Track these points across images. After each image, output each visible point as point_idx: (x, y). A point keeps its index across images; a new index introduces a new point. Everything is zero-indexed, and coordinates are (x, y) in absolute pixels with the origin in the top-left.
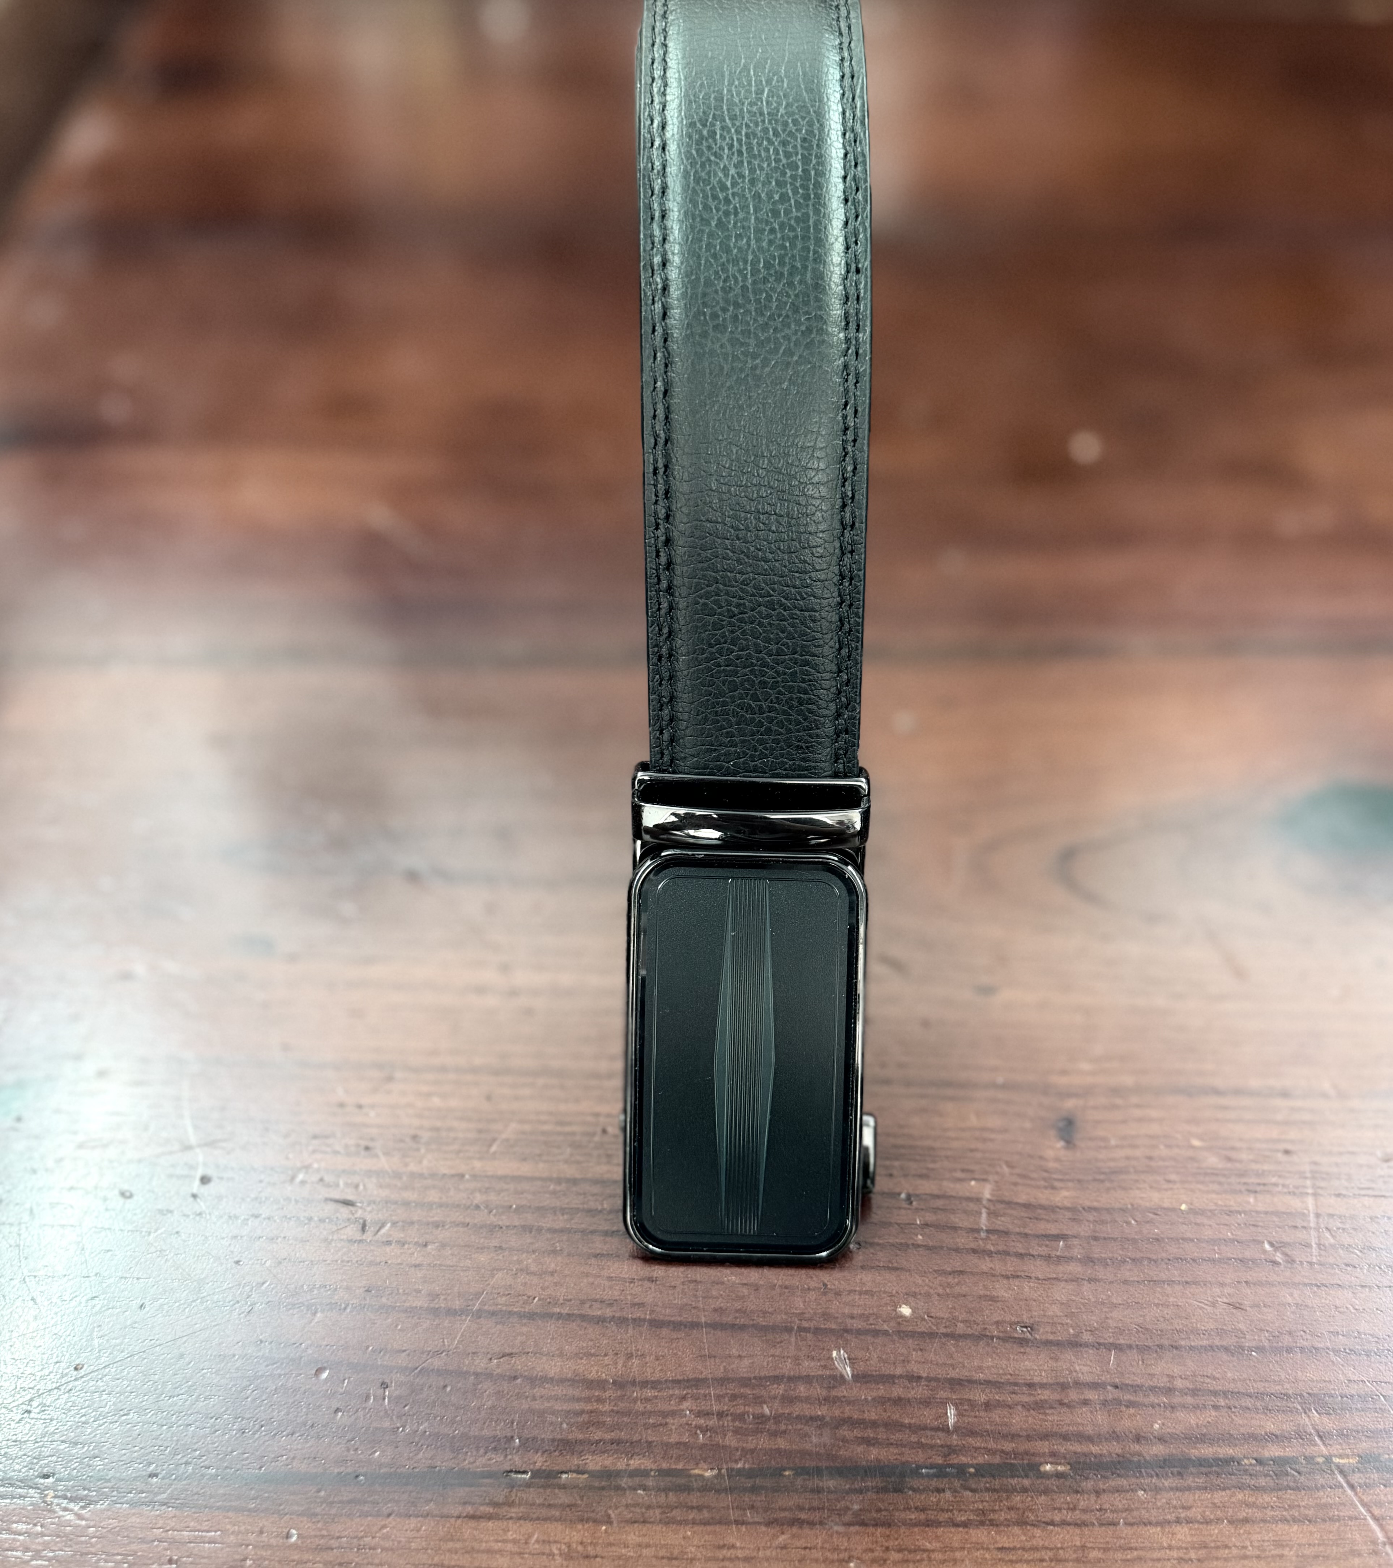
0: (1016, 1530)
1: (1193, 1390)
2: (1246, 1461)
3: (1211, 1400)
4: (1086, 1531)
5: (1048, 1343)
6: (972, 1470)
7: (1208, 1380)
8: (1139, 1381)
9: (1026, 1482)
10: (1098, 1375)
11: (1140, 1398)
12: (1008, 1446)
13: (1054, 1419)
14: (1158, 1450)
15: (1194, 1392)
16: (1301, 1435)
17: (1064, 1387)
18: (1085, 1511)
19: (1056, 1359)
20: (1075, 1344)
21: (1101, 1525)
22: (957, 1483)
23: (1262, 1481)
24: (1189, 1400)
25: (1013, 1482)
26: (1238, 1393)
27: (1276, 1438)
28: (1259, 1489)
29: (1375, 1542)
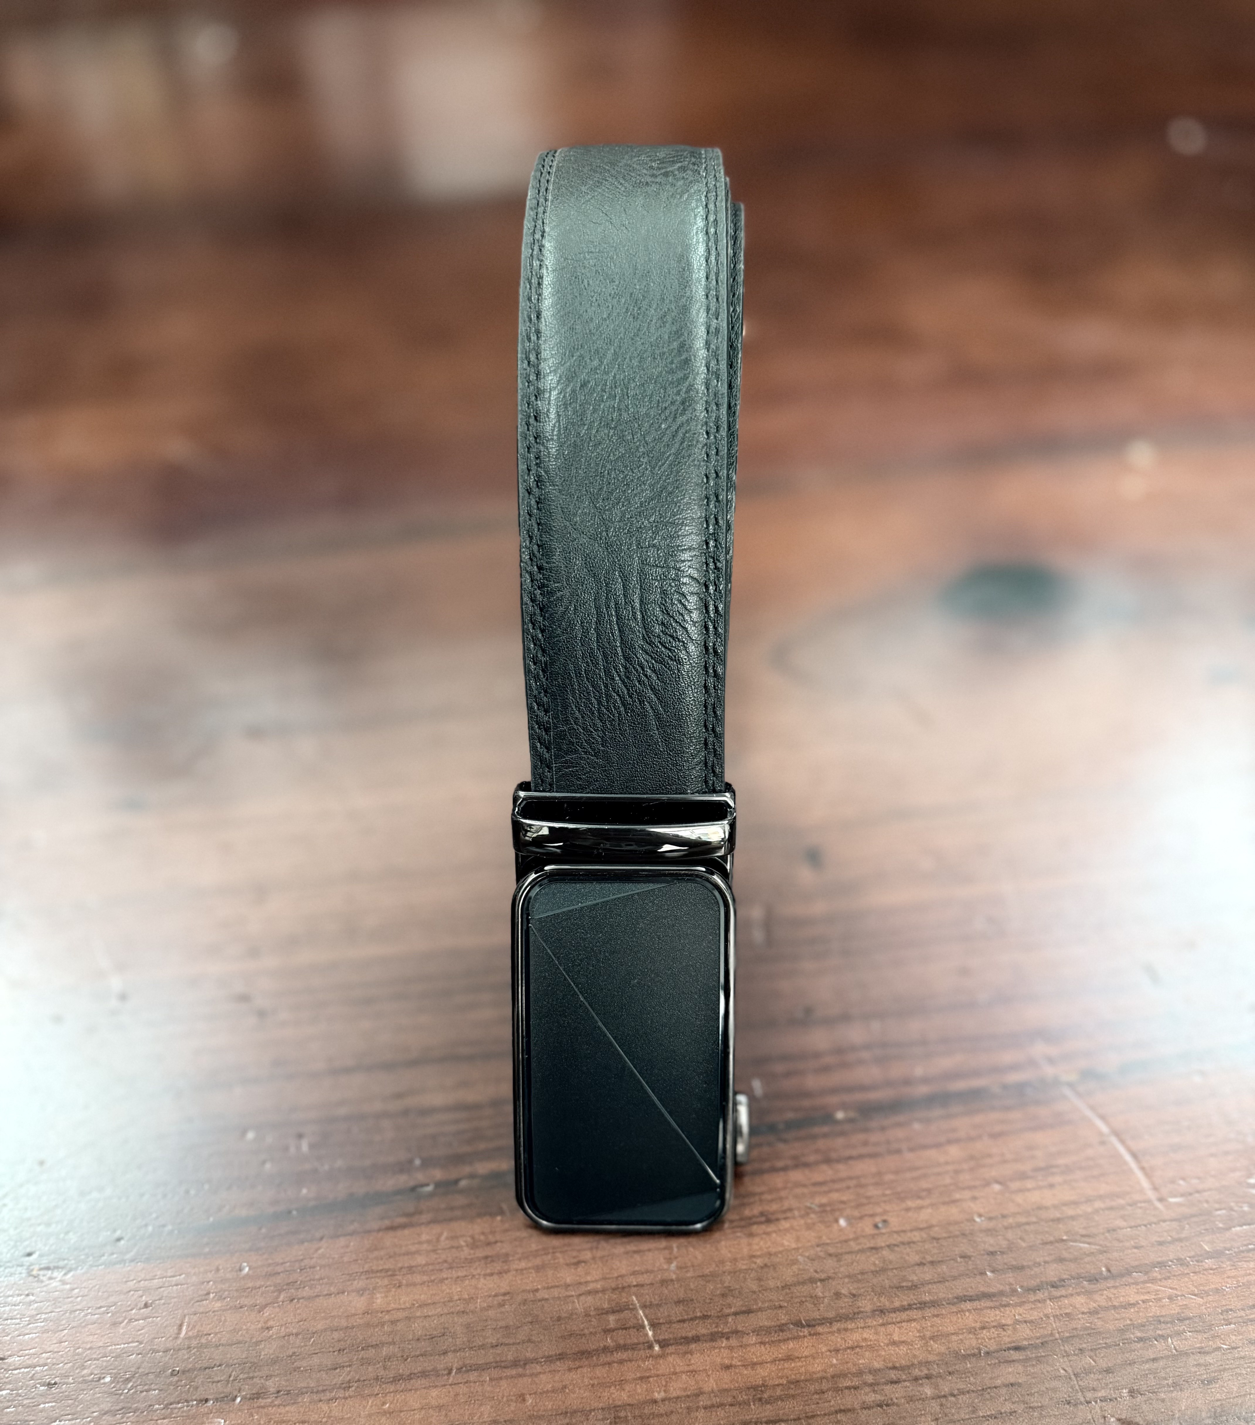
0: (824, 1167)
1: (943, 1039)
2: (993, 1088)
4: (879, 1160)
5: (827, 1020)
6: (782, 1126)
8: (899, 1039)
9: (825, 1129)
10: (867, 1039)
11: (902, 1052)
12: (806, 1104)
13: (839, 1078)
14: (923, 1090)
15: (944, 1041)
17: (840, 1051)
18: (874, 1145)
19: (831, 1032)
20: (845, 1018)
21: (889, 1153)
23: (1009, 1102)
24: (941, 1047)
25: (815, 1130)
26: (979, 1037)
27: (1015, 1067)
28: (1008, 1109)
29: (1101, 1134)
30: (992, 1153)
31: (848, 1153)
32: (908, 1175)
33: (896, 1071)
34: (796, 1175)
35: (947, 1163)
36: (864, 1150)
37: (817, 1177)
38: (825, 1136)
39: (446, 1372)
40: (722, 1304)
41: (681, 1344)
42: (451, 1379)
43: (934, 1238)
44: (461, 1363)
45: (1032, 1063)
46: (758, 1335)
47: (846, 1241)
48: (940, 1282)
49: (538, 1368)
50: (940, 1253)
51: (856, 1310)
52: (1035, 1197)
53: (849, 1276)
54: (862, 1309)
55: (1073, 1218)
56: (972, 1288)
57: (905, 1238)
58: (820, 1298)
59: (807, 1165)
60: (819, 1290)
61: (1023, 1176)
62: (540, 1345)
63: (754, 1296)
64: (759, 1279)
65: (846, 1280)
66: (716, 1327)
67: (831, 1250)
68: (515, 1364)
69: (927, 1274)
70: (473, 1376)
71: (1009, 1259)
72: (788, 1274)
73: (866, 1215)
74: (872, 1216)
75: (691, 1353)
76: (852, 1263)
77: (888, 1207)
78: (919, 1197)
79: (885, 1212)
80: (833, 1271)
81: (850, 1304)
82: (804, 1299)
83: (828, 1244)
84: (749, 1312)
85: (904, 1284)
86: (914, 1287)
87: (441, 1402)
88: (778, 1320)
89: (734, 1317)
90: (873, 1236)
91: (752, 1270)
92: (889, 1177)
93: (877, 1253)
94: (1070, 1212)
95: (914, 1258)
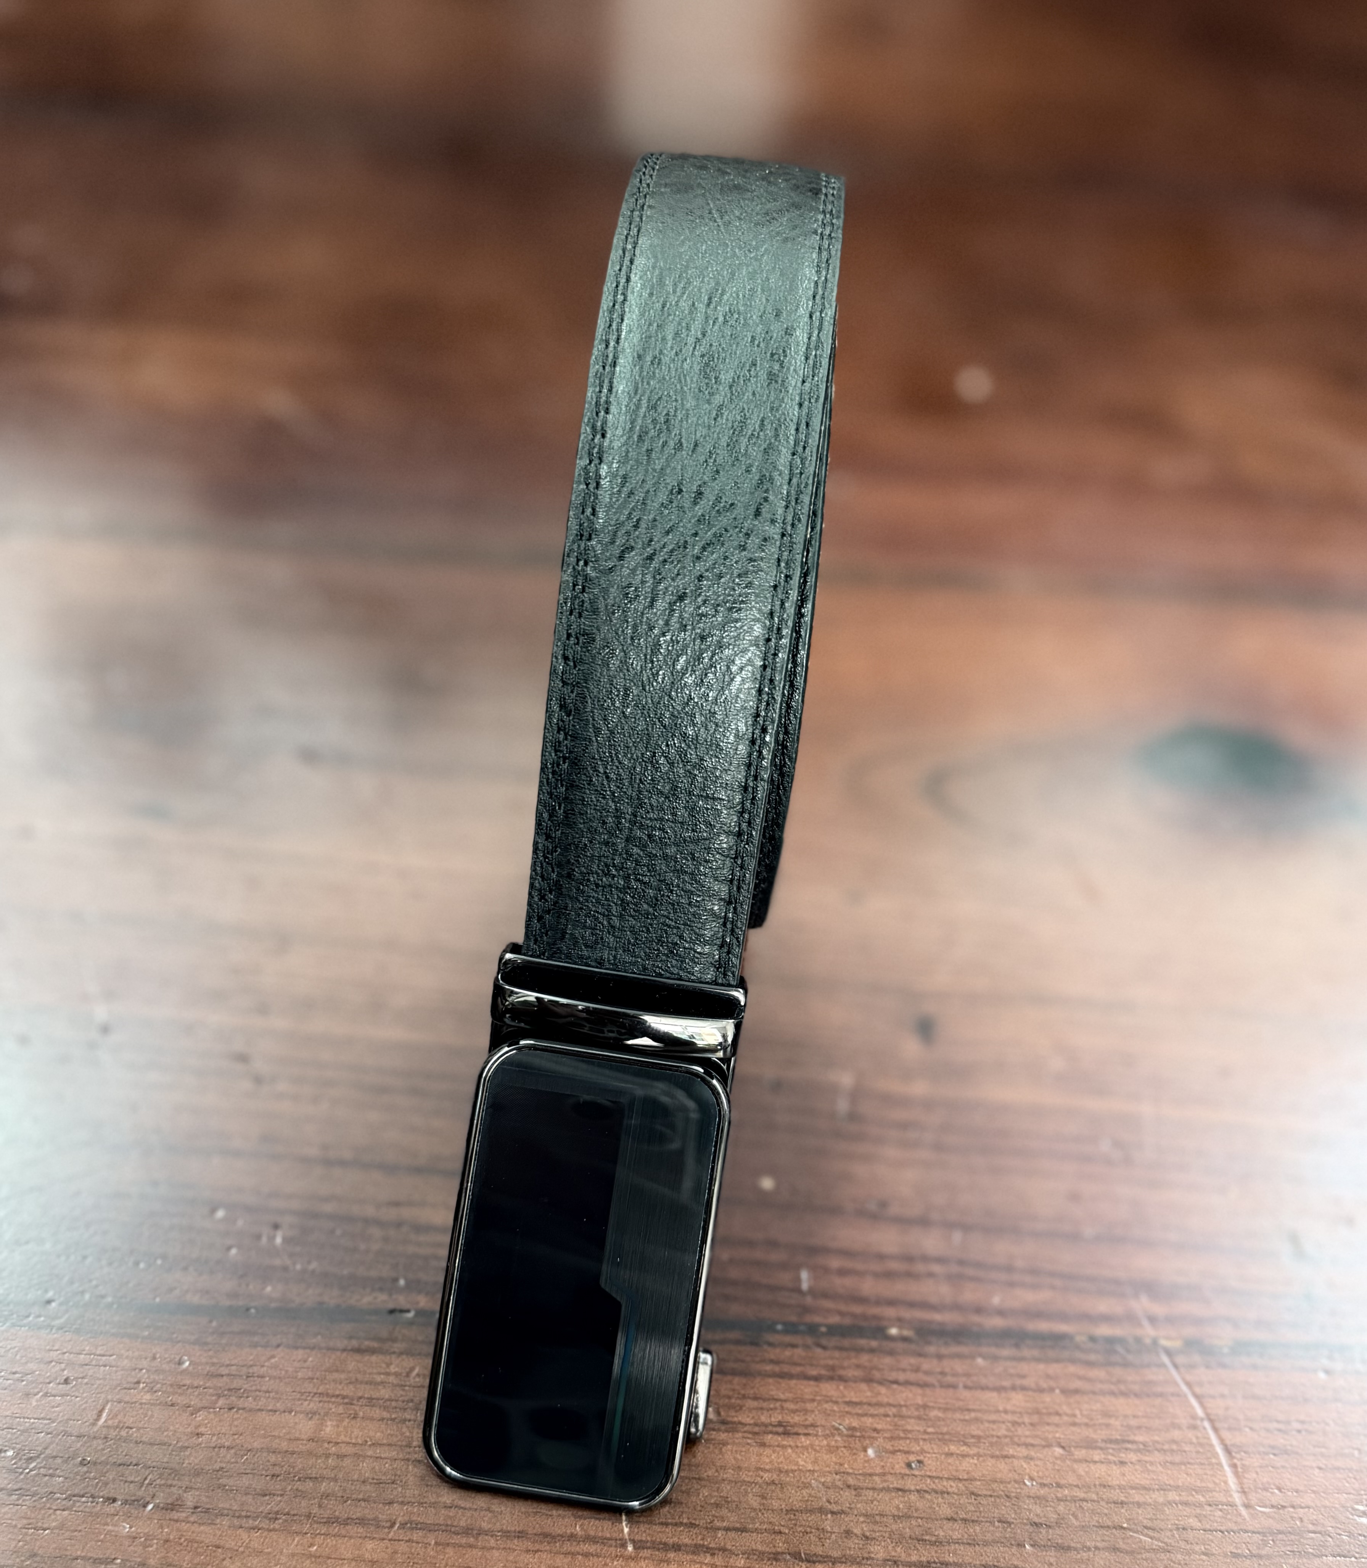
0: (864, 1386)
1: (1031, 1270)
2: (1078, 1338)
3: (1049, 1280)
4: (928, 1391)
5: (898, 1219)
6: (824, 1330)
7: (1046, 1262)
8: (981, 1259)
9: (874, 1344)
10: (943, 1251)
11: (981, 1274)
12: (858, 1309)
13: (901, 1288)
14: (997, 1322)
15: (1033, 1272)
16: (1128, 1318)
17: (911, 1259)
18: (927, 1373)
19: (904, 1235)
20: (924, 1222)
21: (942, 1387)
22: (809, 1340)
23: (1093, 1357)
24: (1028, 1278)
25: (862, 1342)
26: (1075, 1276)
27: (1107, 1319)
28: (1090, 1364)
29: (1194, 1417)
30: (1061, 1412)
31: (894, 1376)
32: (958, 1416)
33: (969, 1295)
34: (829, 1389)
35: (1006, 1412)
36: (912, 1377)
37: (852, 1396)
38: (872, 1351)
39: (388, 1524)
40: (714, 1516)
41: (658, 1550)
42: (392, 1534)
43: (973, 1493)
44: (406, 1518)
45: (1131, 1318)
46: (748, 1558)
47: (871, 1475)
48: (969, 1544)
49: (492, 1542)
50: (976, 1511)
51: (866, 1555)
52: (1099, 1471)
53: (866, 1515)
54: (873, 1555)
55: (1139, 1505)
56: (1005, 1558)
57: (939, 1485)
58: (827, 1532)
59: (842, 1379)
60: (828, 1523)
61: (1090, 1445)
62: (499, 1517)
63: (753, 1514)
64: (763, 1497)
65: (862, 1519)
66: (703, 1539)
67: (851, 1481)
68: (467, 1531)
69: (956, 1531)
70: (417, 1535)
71: (1055, 1534)
72: (796, 1498)
73: (899, 1451)
74: (907, 1452)
75: (668, 1562)
76: (872, 1502)
77: (927, 1447)
78: (965, 1444)
79: (923, 1451)
80: (848, 1505)
81: (861, 1546)
82: (808, 1530)
83: (848, 1473)
84: (743, 1530)
85: (927, 1538)
86: (938, 1543)
87: (375, 1557)
88: (774, 1547)
89: (724, 1533)
90: (903, 1476)
91: (756, 1484)
92: (934, 1413)
93: (903, 1497)
94: (1137, 1497)
95: (946, 1511)
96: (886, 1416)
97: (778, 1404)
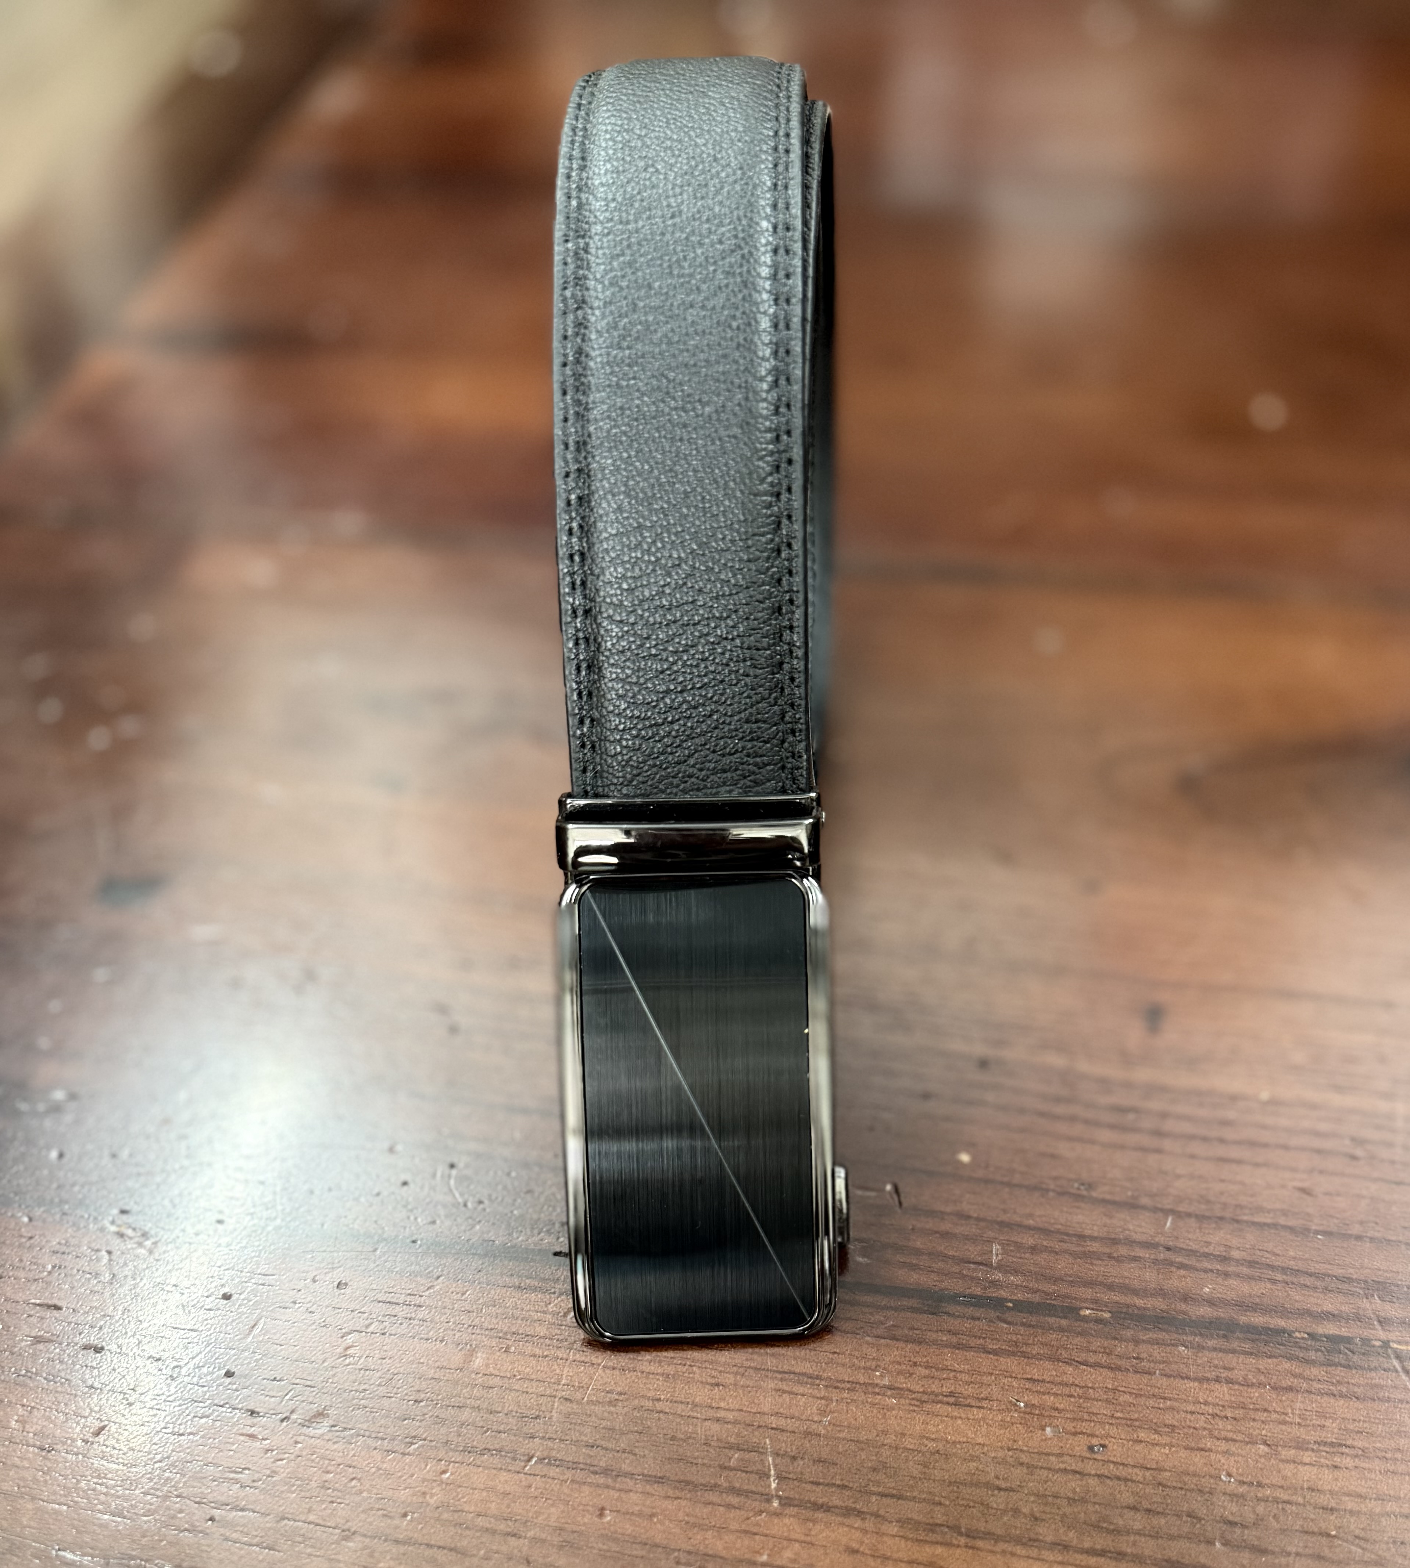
0: (1047, 1364)
1: (1250, 1262)
2: (1297, 1334)
3: (1270, 1273)
4: (1119, 1375)
5: (1104, 1202)
6: (1010, 1305)
7: (1268, 1255)
8: (1194, 1247)
9: (1064, 1322)
10: (1151, 1236)
11: (1192, 1262)
12: (1050, 1288)
13: (1100, 1269)
14: (1204, 1311)
15: (1252, 1264)
16: (1358, 1318)
17: (1115, 1242)
18: (1119, 1357)
19: (1111, 1217)
20: (1132, 1206)
21: (1136, 1372)
22: (993, 1314)
23: (1312, 1355)
24: (1245, 1270)
25: (1052, 1320)
26: (1298, 1271)
27: (1332, 1317)
28: (1308, 1362)
30: (1270, 1409)
31: (1083, 1356)
32: (1151, 1402)
33: (1178, 1281)
34: (1007, 1363)
35: (1206, 1403)
36: (1103, 1359)
37: (1035, 1373)
38: (1061, 1329)
39: (525, 1458)
40: (869, 1480)
41: (806, 1508)
42: (528, 1468)
43: (1160, 1484)
44: (545, 1453)
45: (1360, 1319)
46: (901, 1527)
47: (1048, 1454)
48: (1151, 1536)
49: (631, 1485)
50: (1162, 1503)
51: (1033, 1536)
52: (1306, 1474)
53: (1037, 1495)
54: (1041, 1538)
55: (1351, 1512)
56: (1190, 1556)
57: (1122, 1472)
58: (992, 1508)
60: (994, 1499)
61: (1301, 1445)
62: (642, 1460)
63: (912, 1482)
64: (925, 1465)
65: (1032, 1498)
66: (854, 1503)
67: (1024, 1458)
68: (606, 1472)
70: (554, 1472)
71: (1250, 1535)
72: (962, 1470)
73: (1082, 1433)
74: (1092, 1435)
75: (814, 1522)
76: (1046, 1482)
77: (1113, 1431)
78: (1156, 1432)
79: (1108, 1436)
80: (1018, 1483)
81: (1028, 1527)
82: (972, 1504)
83: (1021, 1451)
84: (900, 1497)
85: (1105, 1525)
86: (1116, 1532)
87: (508, 1489)
88: (932, 1518)
89: (879, 1498)
90: (1083, 1459)
91: (920, 1452)
93: (1082, 1480)
94: (1350, 1504)
95: (1127, 1498)
96: (1071, 1396)
97: (952, 1374)
